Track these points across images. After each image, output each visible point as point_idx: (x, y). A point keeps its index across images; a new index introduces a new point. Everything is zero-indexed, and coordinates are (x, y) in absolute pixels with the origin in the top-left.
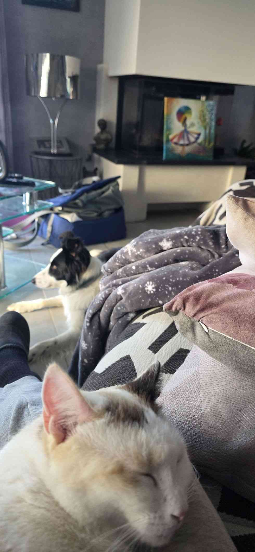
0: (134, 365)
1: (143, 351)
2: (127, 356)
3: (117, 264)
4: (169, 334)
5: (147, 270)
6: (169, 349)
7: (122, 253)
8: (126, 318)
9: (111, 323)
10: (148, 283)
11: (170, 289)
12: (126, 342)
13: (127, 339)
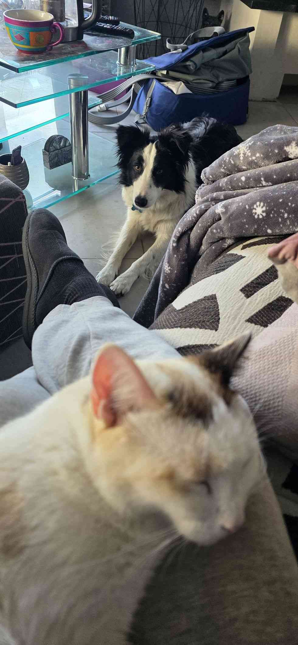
0: (219, 308)
1: (234, 292)
2: (212, 295)
3: (222, 170)
4: (270, 274)
5: (261, 185)
6: (266, 294)
7: (231, 156)
8: (222, 245)
9: (203, 247)
10: (258, 203)
11: (286, 215)
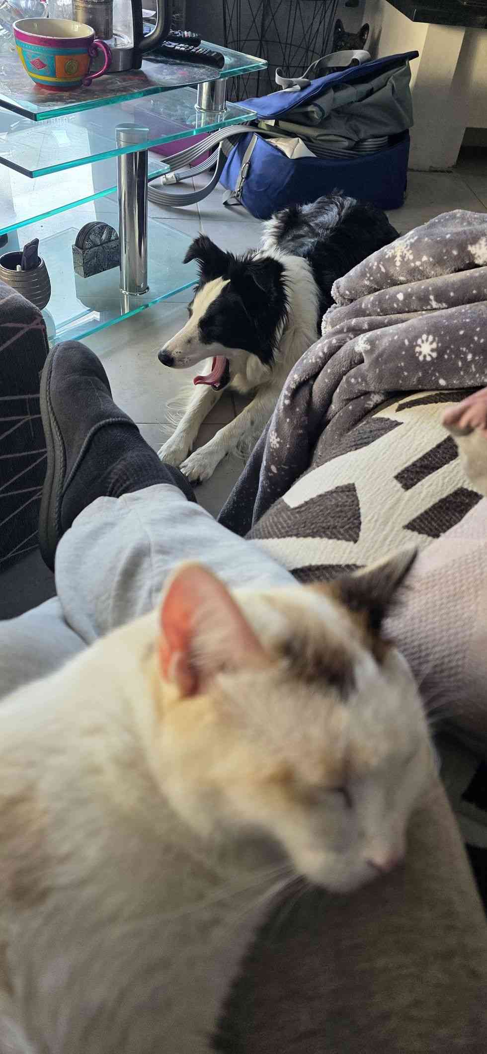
0: (360, 506)
1: (384, 481)
2: (349, 484)
3: (367, 283)
4: (444, 452)
5: (429, 307)
6: (437, 485)
7: (381, 259)
8: (365, 403)
9: (333, 407)
10: (424, 337)
11: (470, 357)
12: (352, 455)
13: (356, 449)
